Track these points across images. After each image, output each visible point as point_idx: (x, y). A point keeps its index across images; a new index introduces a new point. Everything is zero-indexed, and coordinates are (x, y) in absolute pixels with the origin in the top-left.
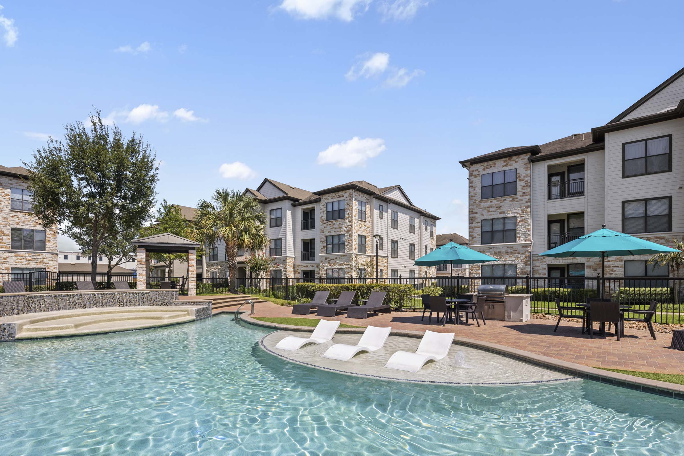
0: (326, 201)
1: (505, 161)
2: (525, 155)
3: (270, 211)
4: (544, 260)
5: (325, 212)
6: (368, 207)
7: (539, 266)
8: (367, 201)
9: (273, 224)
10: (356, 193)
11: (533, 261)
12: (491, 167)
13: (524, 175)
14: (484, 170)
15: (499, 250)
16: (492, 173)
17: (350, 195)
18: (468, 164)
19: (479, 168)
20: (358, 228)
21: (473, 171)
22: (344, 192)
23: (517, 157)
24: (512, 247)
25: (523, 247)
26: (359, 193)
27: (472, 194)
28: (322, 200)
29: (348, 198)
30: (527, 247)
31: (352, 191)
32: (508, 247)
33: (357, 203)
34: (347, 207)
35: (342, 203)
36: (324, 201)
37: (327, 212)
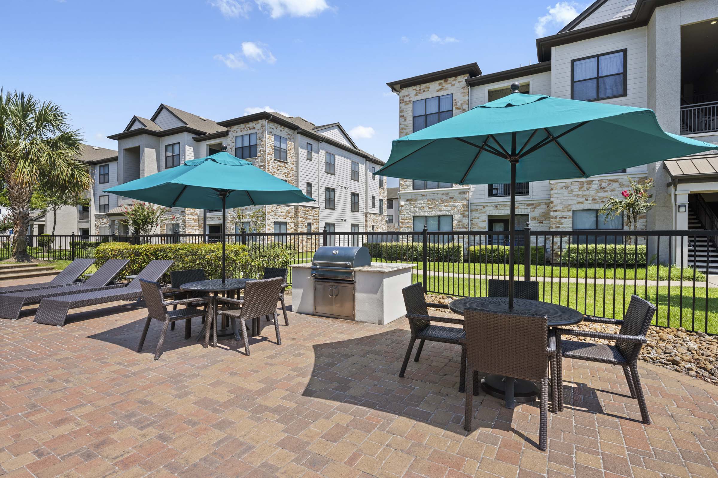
0: (235, 134)
1: (440, 84)
2: (462, 76)
3: (167, 146)
4: (484, 210)
5: (234, 149)
6: (290, 145)
7: (478, 218)
8: (289, 136)
9: (170, 163)
10: (272, 125)
11: (471, 211)
12: (424, 91)
13: (462, 102)
14: (416, 95)
15: (433, 197)
16: (426, 99)
17: (263, 126)
18: (397, 87)
19: (410, 91)
20: (275, 170)
21: (404, 96)
22: (255, 122)
23: (453, 78)
24: (448, 194)
25: (460, 193)
26: (276, 125)
27: (402, 126)
28: (230, 133)
29: (260, 131)
30: (464, 193)
31: (265, 122)
32: (443, 194)
33: (273, 138)
34: (258, 142)
35: (253, 137)
36: (231, 135)
37: (236, 149)
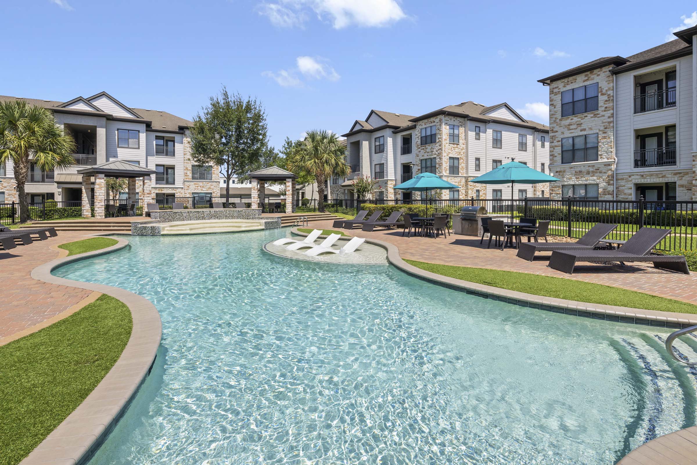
0: (421, 127)
1: (586, 76)
2: (607, 67)
3: (375, 138)
4: (630, 179)
5: (420, 137)
6: (462, 130)
7: (624, 186)
8: (460, 124)
9: (378, 151)
10: (447, 118)
11: (617, 180)
12: (572, 83)
13: (607, 88)
14: (564, 87)
15: (580, 169)
16: (573, 89)
17: (441, 120)
18: (548, 82)
19: (560, 85)
20: (450, 151)
21: (554, 89)
22: (435, 117)
23: (599, 70)
24: (594, 166)
25: (605, 165)
26: (450, 117)
27: (552, 112)
28: (417, 127)
29: (439, 124)
30: (609, 165)
31: (442, 117)
32: (589, 166)
33: (448, 127)
34: (437, 131)
35: (433, 128)
36: (418, 128)
37: (421, 137)
